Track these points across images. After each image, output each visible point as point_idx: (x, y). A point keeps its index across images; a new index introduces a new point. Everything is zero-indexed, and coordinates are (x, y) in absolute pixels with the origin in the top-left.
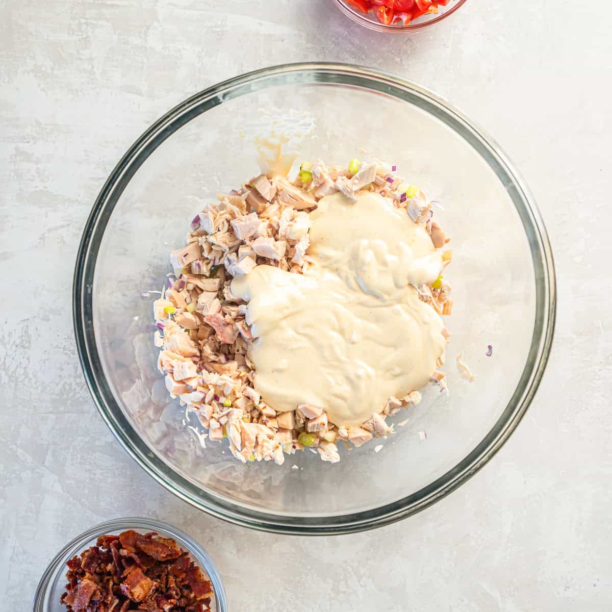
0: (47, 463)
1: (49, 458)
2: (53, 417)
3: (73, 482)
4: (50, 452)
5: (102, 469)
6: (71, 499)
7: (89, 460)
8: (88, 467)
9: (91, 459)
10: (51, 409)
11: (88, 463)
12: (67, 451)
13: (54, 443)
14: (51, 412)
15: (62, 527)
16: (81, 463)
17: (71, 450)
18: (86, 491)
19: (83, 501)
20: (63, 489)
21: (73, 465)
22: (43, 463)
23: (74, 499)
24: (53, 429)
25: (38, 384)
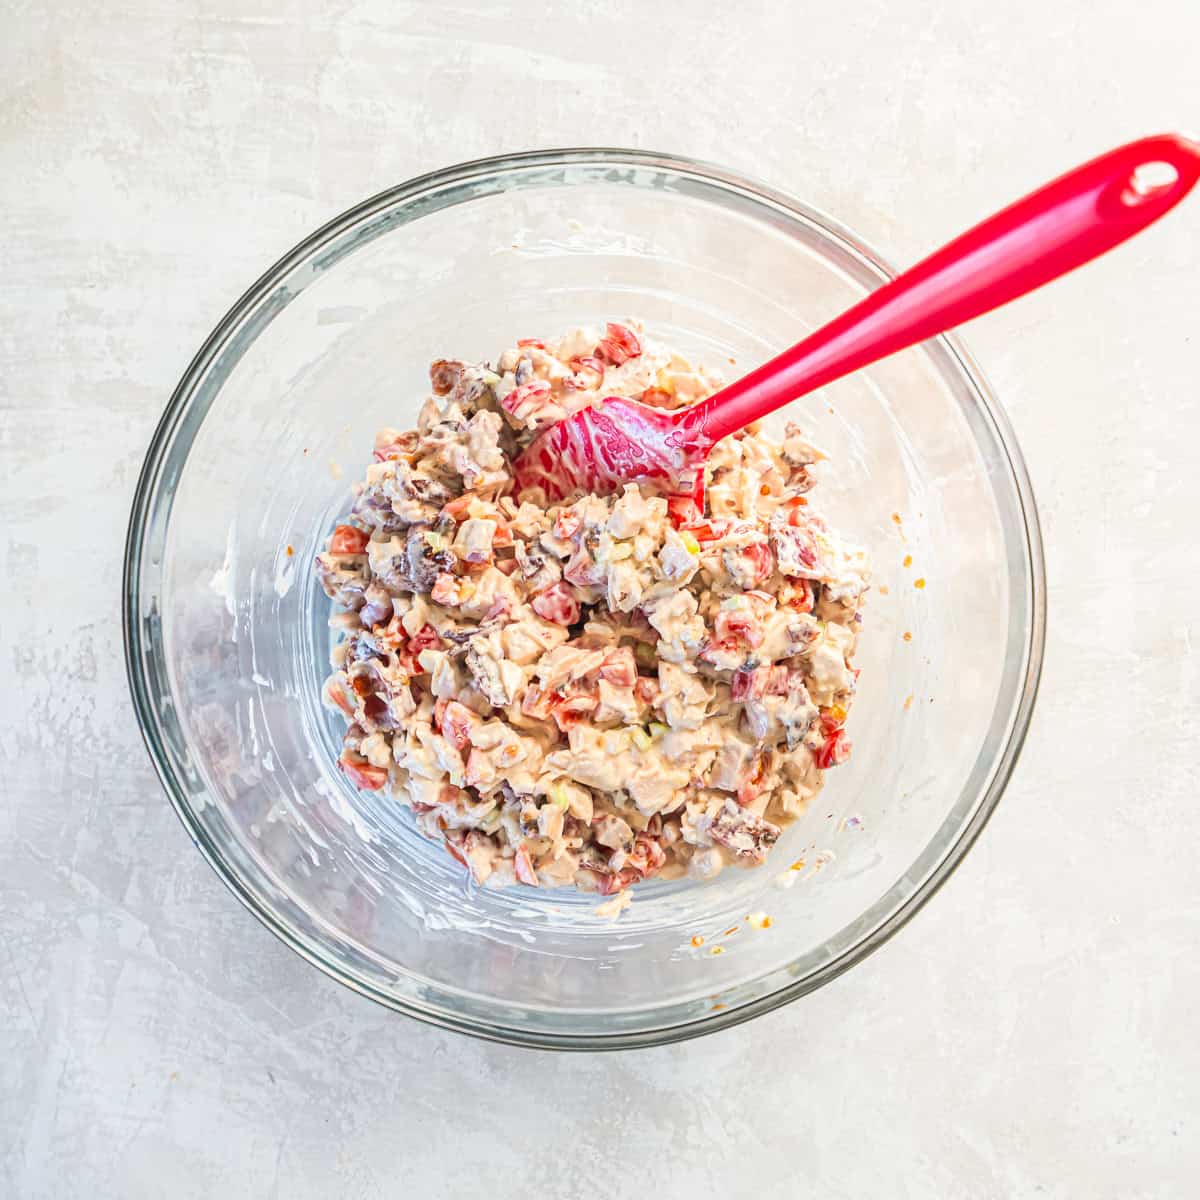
0: (128, 901)
1: (133, 892)
2: (139, 810)
3: (179, 937)
4: (134, 878)
5: (234, 912)
6: (175, 970)
7: (209, 894)
8: (206, 907)
9: (212, 891)
10: (136, 797)
11: (206, 899)
12: (167, 877)
13: (143, 862)
14: (134, 804)
15: (157, 1022)
16: (191, 900)
17: (175, 875)
18: (202, 954)
19: (197, 972)
20: (158, 950)
21: (177, 903)
22: (121, 899)
23: (179, 969)
24: (139, 834)
25: (111, 749)
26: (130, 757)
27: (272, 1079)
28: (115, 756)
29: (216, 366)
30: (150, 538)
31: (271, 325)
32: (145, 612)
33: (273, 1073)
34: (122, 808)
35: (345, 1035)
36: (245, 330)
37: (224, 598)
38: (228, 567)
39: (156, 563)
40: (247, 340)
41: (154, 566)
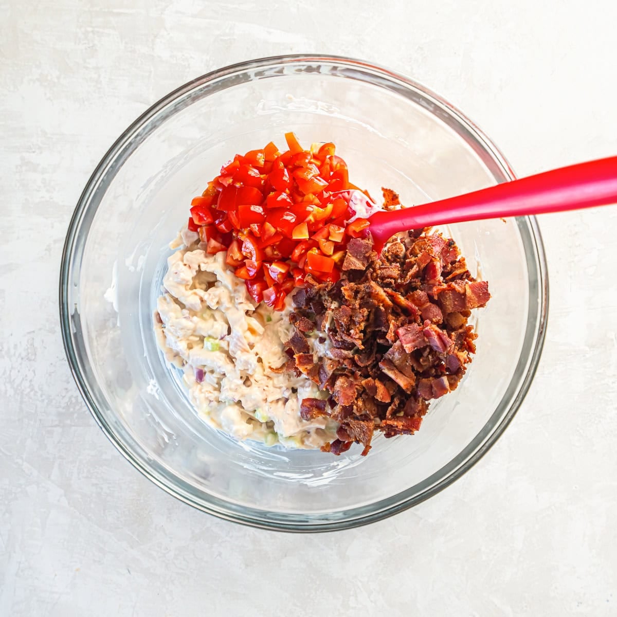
0: (53, 477)
1: (55, 473)
3: (80, 497)
4: (56, 466)
6: (78, 514)
13: (61, 457)
15: (68, 542)
18: (92, 506)
19: (89, 515)
20: (69, 503)
21: (79, 479)
22: (49, 477)
23: (80, 514)
24: (59, 442)
25: (44, 397)
26: (54, 401)
27: (129, 572)
28: (46, 401)
29: (102, 180)
30: (72, 273)
31: (131, 157)
32: (71, 312)
33: (130, 569)
34: (49, 428)
35: (167, 549)
36: (116, 161)
37: (112, 303)
38: (114, 286)
39: (76, 286)
40: (118, 166)
41: (76, 287)
